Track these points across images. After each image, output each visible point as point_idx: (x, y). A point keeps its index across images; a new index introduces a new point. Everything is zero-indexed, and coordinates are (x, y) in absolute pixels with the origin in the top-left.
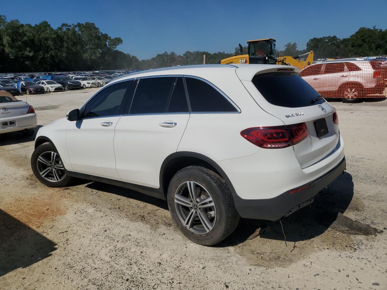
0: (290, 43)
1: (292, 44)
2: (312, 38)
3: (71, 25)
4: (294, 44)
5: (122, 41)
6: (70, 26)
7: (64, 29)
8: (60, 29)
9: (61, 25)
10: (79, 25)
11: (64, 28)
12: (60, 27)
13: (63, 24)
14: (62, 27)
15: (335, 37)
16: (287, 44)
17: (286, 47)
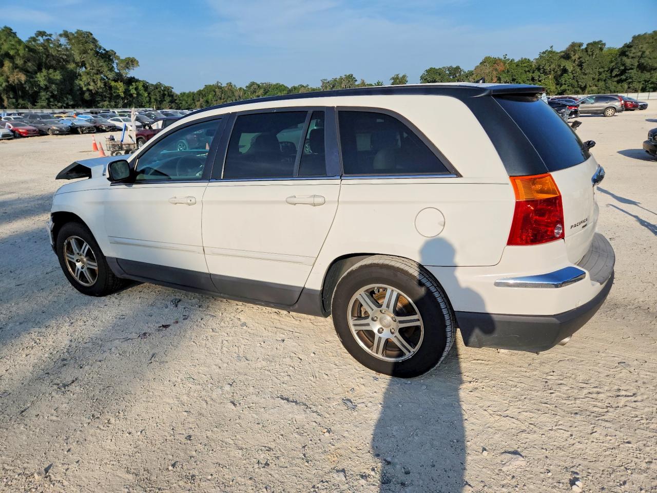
0: (397, 75)
1: (400, 76)
2: (428, 68)
3: (52, 34)
4: (404, 76)
5: (138, 62)
6: (50, 35)
7: (41, 40)
8: (34, 39)
9: (36, 34)
10: (66, 34)
11: (40, 38)
12: (34, 36)
13: (39, 31)
14: (37, 37)
15: (458, 68)
16: (393, 76)
17: (393, 81)
